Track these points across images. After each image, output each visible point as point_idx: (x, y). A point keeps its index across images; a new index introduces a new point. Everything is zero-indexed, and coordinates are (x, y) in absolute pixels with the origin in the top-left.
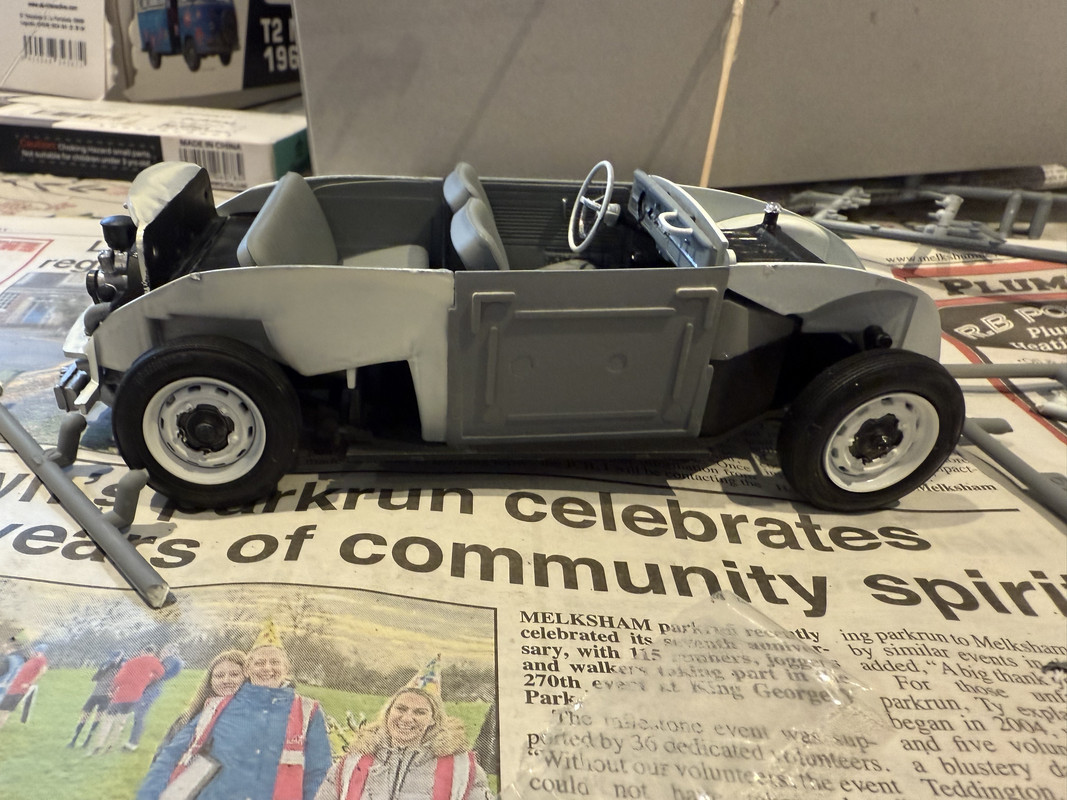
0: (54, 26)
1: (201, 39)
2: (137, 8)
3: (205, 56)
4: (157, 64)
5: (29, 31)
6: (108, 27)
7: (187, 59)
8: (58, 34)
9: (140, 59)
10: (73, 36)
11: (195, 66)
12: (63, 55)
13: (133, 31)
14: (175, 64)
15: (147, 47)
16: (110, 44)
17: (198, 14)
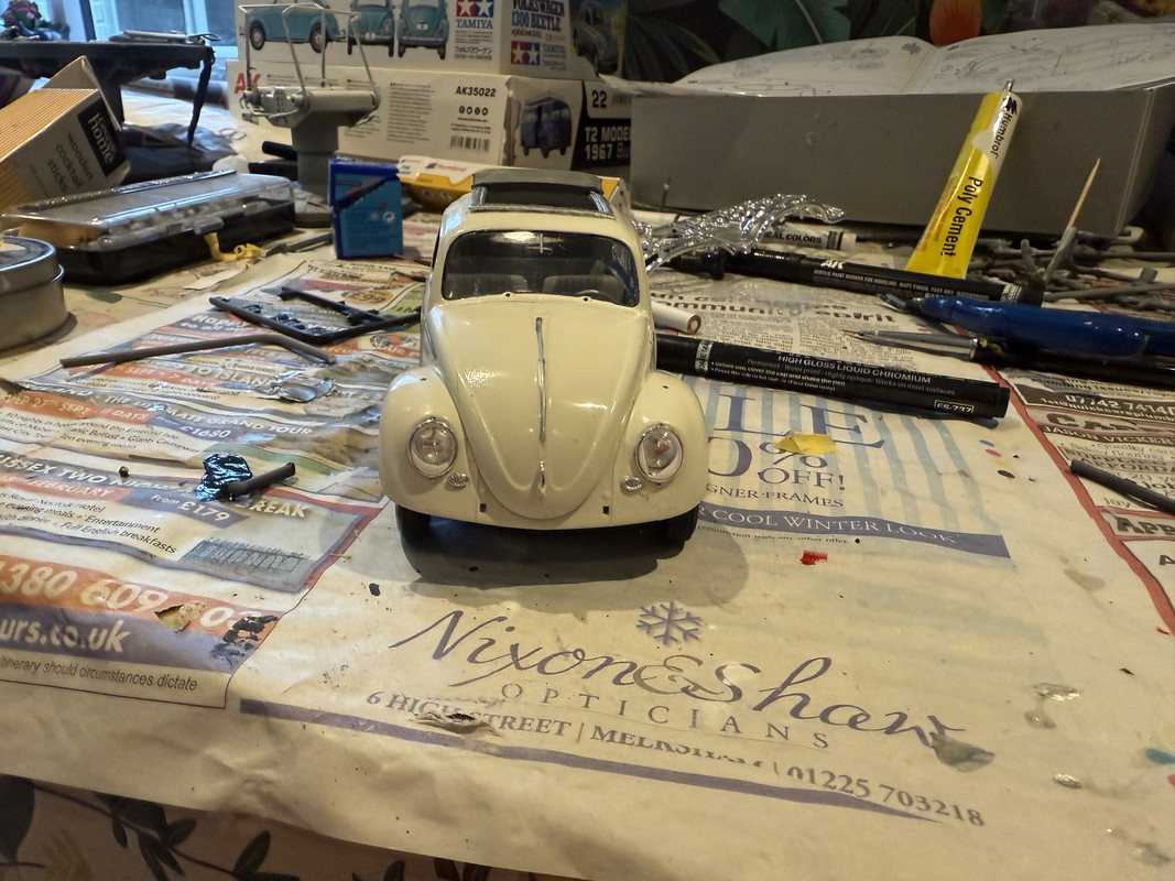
0: (472, 131)
1: (551, 139)
2: (521, 122)
3: (552, 149)
4: (527, 153)
5: (455, 133)
6: (504, 132)
7: (542, 150)
8: (473, 135)
9: (519, 150)
10: (482, 136)
11: (546, 155)
12: (474, 147)
13: (517, 134)
14: (536, 153)
15: (523, 143)
16: (504, 141)
17: (552, 125)
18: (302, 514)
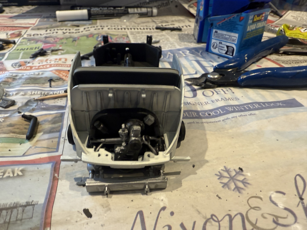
18: (20, 173)
